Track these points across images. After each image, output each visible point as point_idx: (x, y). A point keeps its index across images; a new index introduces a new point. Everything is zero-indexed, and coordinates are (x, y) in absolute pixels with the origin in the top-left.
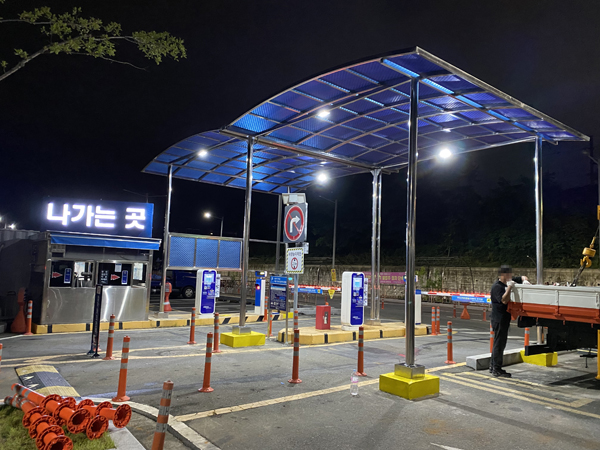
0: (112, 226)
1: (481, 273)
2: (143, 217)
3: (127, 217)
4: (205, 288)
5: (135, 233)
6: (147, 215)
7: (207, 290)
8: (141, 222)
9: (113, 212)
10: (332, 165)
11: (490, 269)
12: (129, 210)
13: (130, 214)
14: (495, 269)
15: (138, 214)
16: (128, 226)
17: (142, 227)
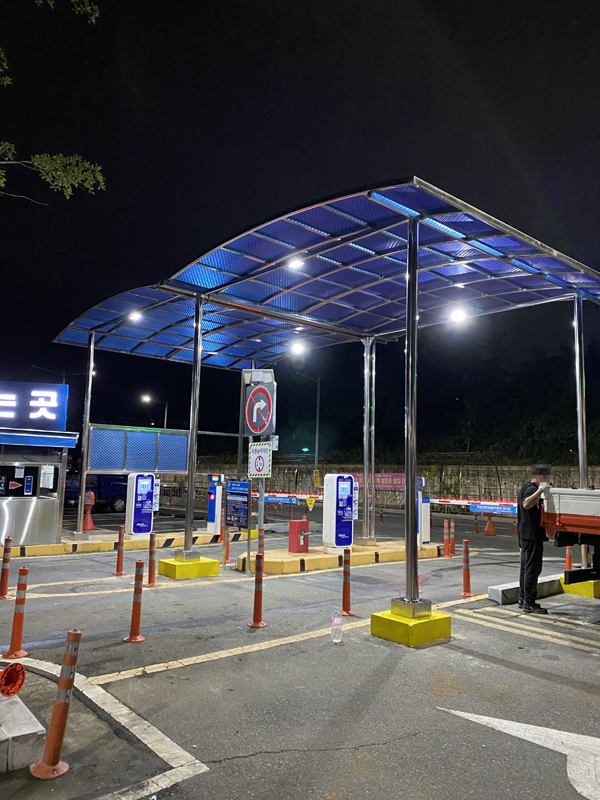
0: (11, 415)
1: (511, 473)
2: (54, 403)
3: (32, 403)
4: (140, 499)
5: (43, 424)
6: (60, 400)
7: (142, 502)
8: (51, 410)
9: (13, 397)
10: (311, 332)
11: (523, 468)
12: (34, 393)
13: (36, 398)
14: (528, 468)
15: (48, 399)
16: (33, 416)
17: (52, 417)
